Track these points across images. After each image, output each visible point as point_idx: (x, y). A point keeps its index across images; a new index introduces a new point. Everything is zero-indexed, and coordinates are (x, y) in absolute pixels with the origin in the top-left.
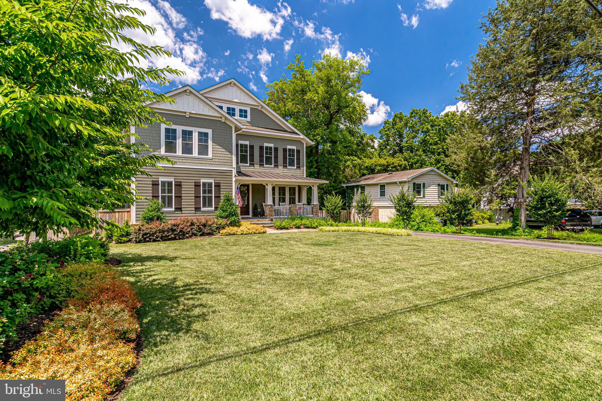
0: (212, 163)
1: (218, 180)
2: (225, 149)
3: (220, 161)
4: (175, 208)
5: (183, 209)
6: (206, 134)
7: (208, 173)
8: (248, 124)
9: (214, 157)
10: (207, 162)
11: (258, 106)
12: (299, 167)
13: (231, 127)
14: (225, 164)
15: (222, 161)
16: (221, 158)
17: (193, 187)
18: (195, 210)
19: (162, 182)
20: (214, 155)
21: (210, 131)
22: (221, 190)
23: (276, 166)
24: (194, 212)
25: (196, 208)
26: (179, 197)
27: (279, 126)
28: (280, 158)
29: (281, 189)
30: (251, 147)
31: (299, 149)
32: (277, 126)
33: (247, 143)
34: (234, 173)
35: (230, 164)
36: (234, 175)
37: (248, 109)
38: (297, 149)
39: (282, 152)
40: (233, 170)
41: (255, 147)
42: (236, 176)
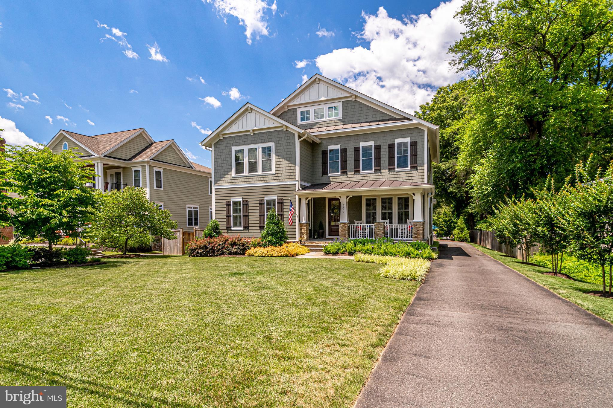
0: (275, 178)
1: (281, 196)
2: (288, 161)
3: (282, 175)
4: (244, 227)
5: (250, 228)
6: (269, 149)
7: (271, 190)
8: (339, 123)
9: (277, 172)
10: (270, 178)
11: (351, 97)
12: (416, 168)
13: (294, 135)
14: (288, 177)
15: (285, 174)
16: (284, 171)
17: (258, 205)
18: (260, 229)
19: (233, 202)
20: (277, 169)
21: (272, 145)
22: (284, 207)
23: (378, 170)
24: (259, 231)
25: (260, 227)
26: (246, 216)
27: (382, 115)
28: (384, 159)
29: (387, 201)
30: (344, 151)
31: (415, 141)
32: (379, 115)
33: (338, 147)
34: (298, 187)
35: (293, 177)
36: (297, 189)
37: (339, 105)
38: (412, 141)
39: (387, 150)
40: (297, 183)
41: (348, 151)
42: (299, 190)
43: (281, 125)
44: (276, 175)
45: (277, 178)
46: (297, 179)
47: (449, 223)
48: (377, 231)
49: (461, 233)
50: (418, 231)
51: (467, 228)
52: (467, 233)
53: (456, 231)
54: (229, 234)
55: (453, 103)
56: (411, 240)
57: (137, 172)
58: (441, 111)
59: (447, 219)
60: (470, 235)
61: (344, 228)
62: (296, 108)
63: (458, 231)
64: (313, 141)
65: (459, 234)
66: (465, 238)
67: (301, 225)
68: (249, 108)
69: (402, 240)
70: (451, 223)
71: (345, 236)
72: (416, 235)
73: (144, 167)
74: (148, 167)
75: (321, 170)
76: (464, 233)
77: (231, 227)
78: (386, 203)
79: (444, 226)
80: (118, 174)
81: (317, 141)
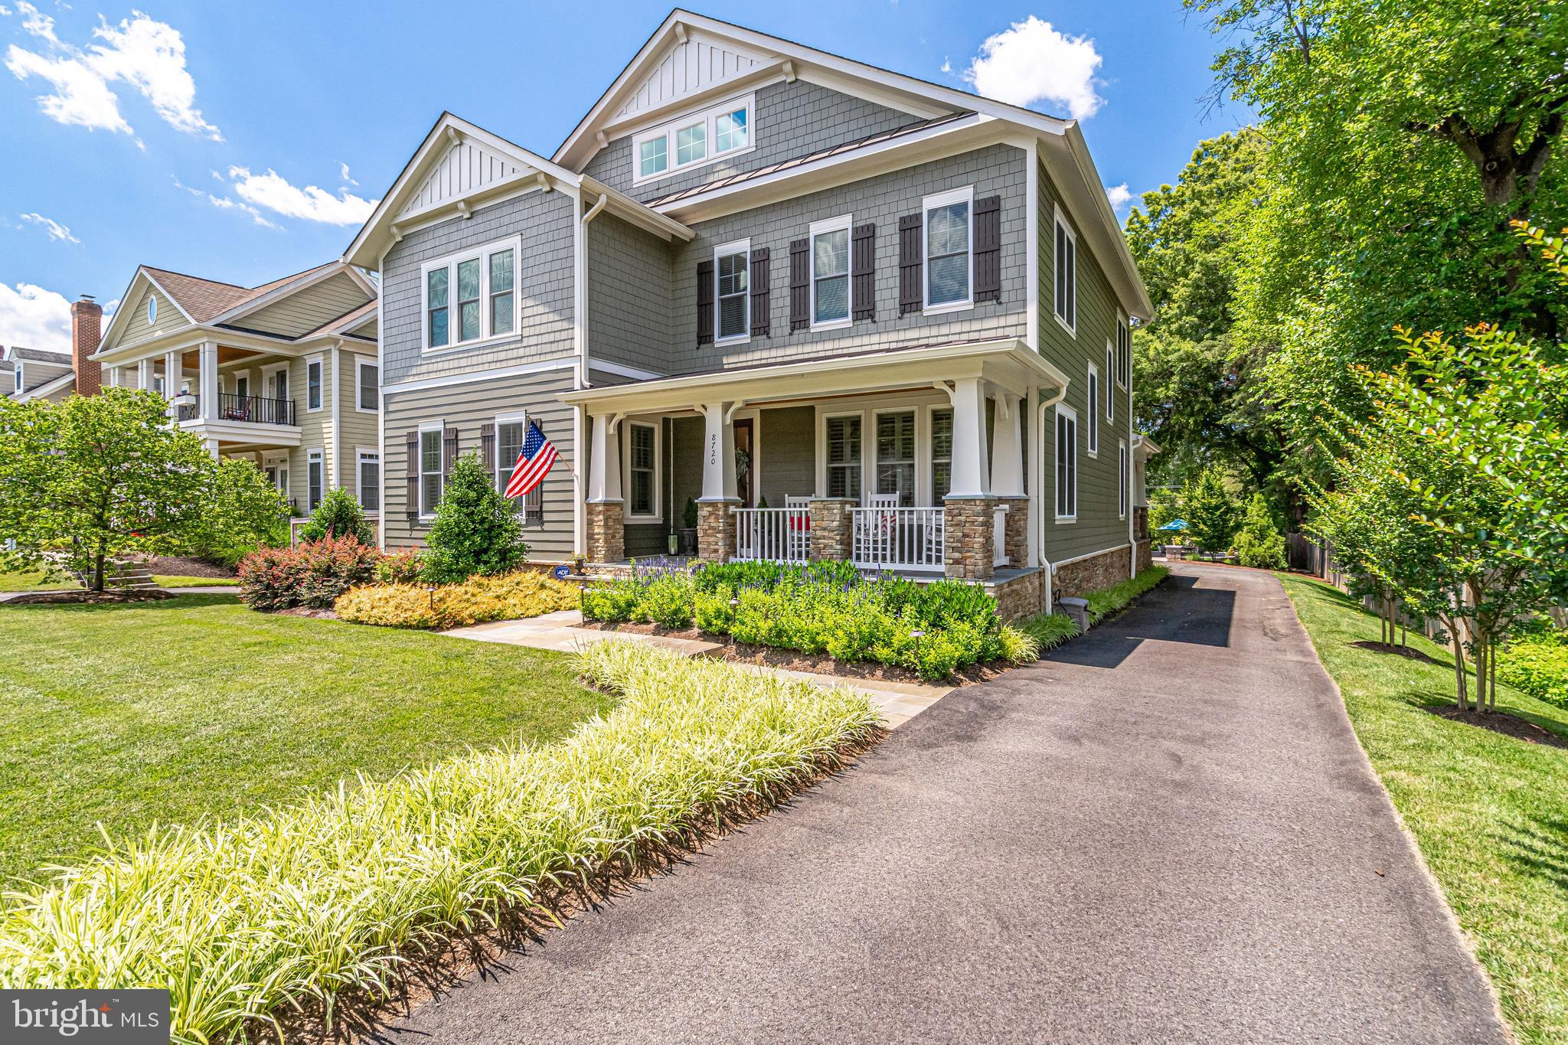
0: (521, 352)
1: (536, 412)
7: (510, 392)
9: (527, 332)
10: (509, 354)
11: (782, 69)
12: (996, 296)
13: (571, 201)
14: (554, 347)
15: (545, 339)
17: (480, 443)
19: (423, 435)
20: (526, 322)
21: (514, 243)
23: (866, 316)
27: (880, 117)
28: (887, 273)
29: (898, 425)
30: (761, 259)
31: (992, 194)
32: (871, 120)
33: (742, 246)
34: (580, 377)
35: (567, 345)
36: (577, 386)
37: (747, 102)
38: (981, 197)
39: (896, 239)
40: (576, 365)
41: (773, 256)
42: (583, 388)
43: (531, 172)
44: (525, 342)
45: (528, 351)
46: (577, 352)
47: (1218, 513)
48: (819, 533)
49: (1257, 542)
50: (965, 536)
51: (1276, 530)
52: (1276, 544)
53: (1242, 537)
54: (415, 534)
55: (1239, 178)
56: (942, 575)
57: (314, 369)
58: (1203, 203)
59: (1214, 502)
60: (1286, 549)
61: (712, 519)
62: (630, 137)
63: (1250, 536)
64: (674, 236)
65: (1251, 545)
66: (1272, 557)
67: (590, 509)
68: (451, 132)
69: (896, 573)
70: (1226, 513)
71: (716, 551)
72: (957, 555)
73: (327, 353)
74: (337, 352)
75: (694, 327)
76: (1268, 543)
77: (417, 514)
78: (892, 432)
79: (1205, 523)
80: (281, 376)
81: (682, 231)
